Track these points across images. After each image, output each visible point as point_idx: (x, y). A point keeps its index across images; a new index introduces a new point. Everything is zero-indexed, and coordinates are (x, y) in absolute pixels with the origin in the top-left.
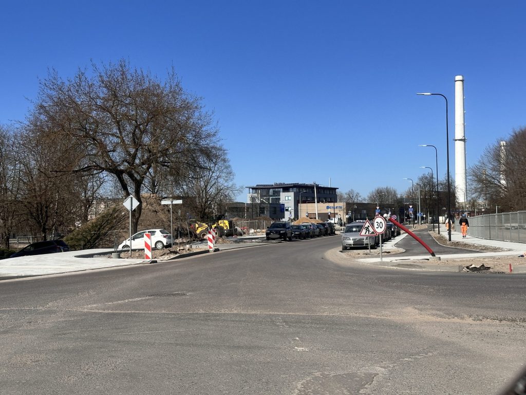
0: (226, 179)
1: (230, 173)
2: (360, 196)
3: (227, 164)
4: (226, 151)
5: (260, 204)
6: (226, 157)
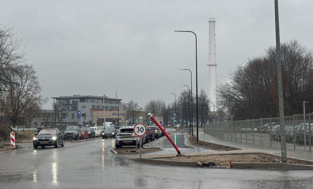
0: (35, 92)
1: (38, 87)
2: (138, 106)
3: (36, 80)
4: (35, 70)
5: (62, 111)
6: (35, 75)
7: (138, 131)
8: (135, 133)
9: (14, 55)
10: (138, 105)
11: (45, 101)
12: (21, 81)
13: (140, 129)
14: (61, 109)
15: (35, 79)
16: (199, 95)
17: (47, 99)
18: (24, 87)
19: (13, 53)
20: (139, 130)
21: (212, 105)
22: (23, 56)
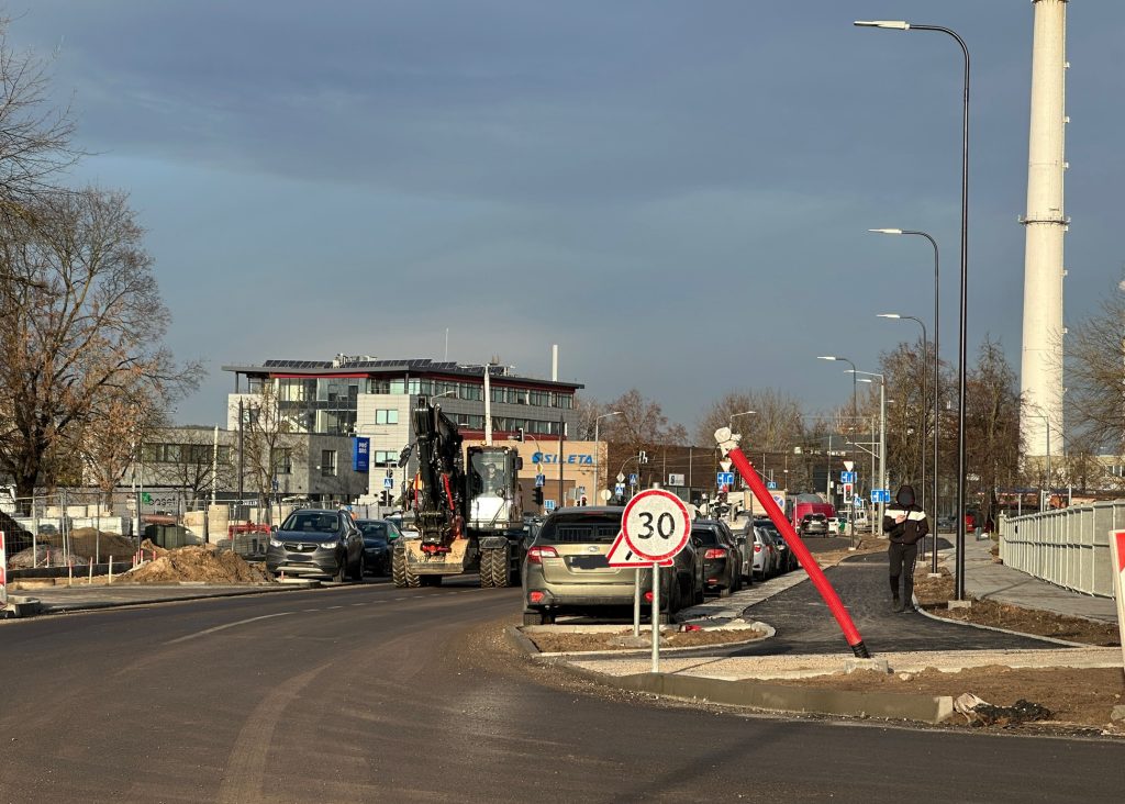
0: (134, 331)
1: (152, 310)
2: (663, 420)
3: (141, 273)
4: (137, 222)
5: (274, 436)
6: (138, 247)
7: (646, 531)
8: (629, 543)
9: (17, 128)
10: (662, 414)
11: (186, 380)
12: (65, 275)
13: (654, 524)
14: (270, 426)
15: (135, 266)
16: (975, 372)
17: (197, 368)
18: (77, 306)
19: (14, 123)
20: (651, 528)
21: (1041, 421)
22: (65, 138)
